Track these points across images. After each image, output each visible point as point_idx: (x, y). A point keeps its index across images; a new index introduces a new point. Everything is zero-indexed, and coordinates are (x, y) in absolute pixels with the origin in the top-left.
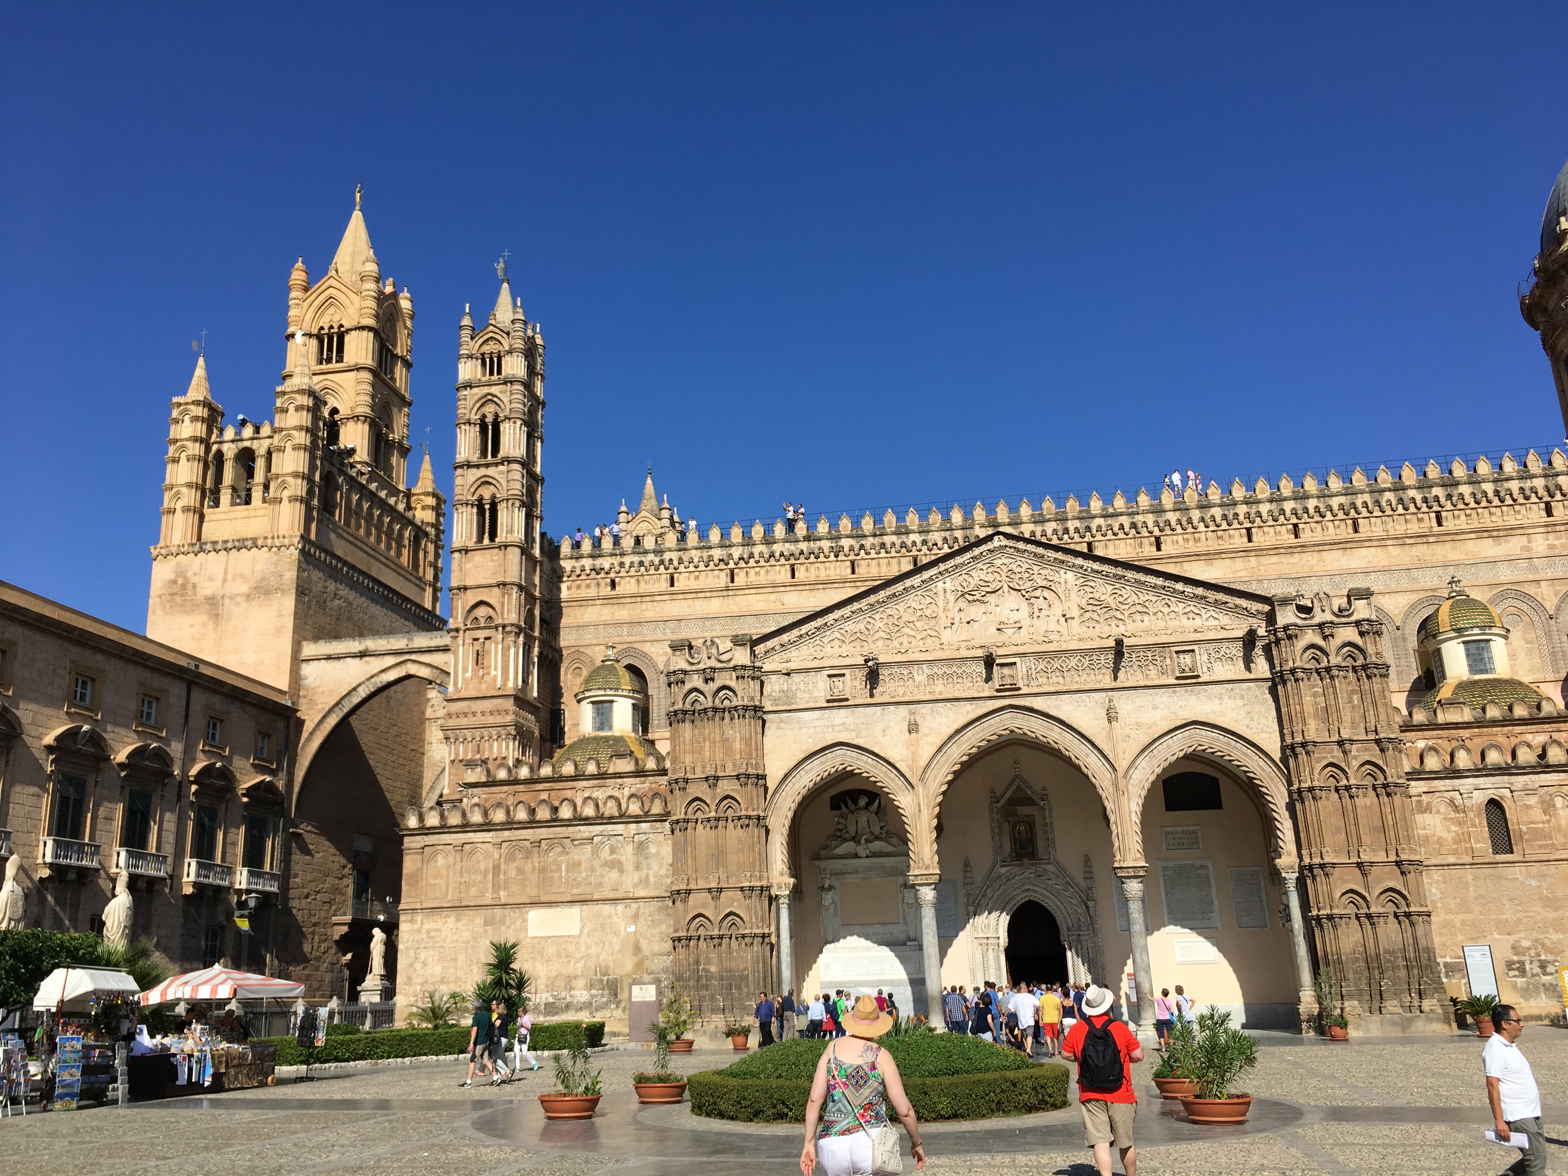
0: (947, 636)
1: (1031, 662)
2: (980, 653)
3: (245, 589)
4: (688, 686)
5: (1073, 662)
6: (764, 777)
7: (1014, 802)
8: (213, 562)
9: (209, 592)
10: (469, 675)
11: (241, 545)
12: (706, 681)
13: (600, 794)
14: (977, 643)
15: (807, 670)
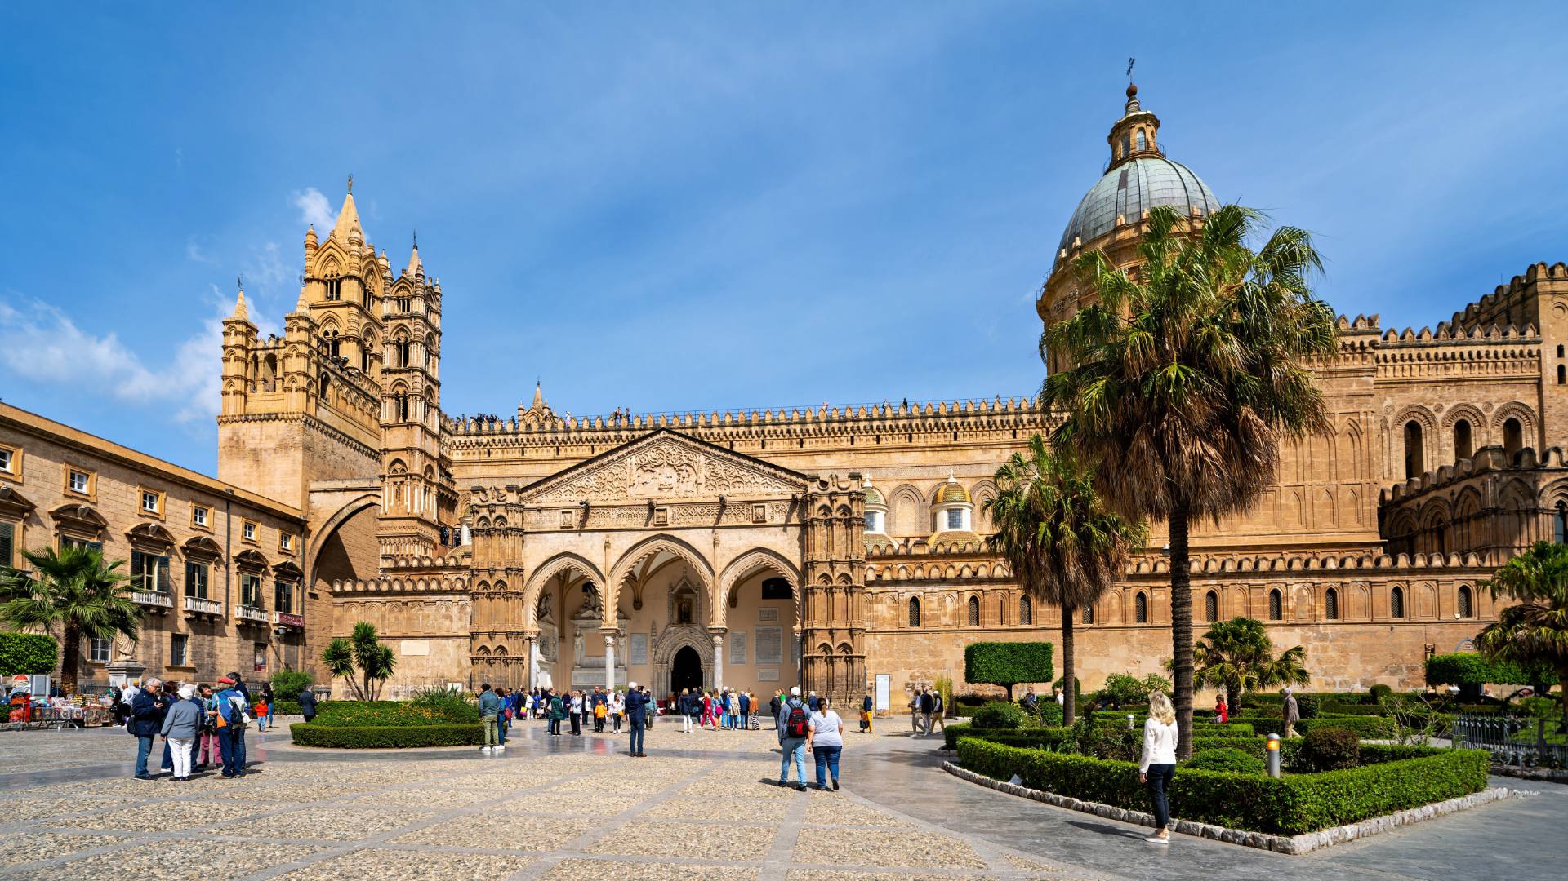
0: (630, 491)
1: (675, 509)
2: (646, 502)
3: (272, 445)
4: (480, 515)
5: (699, 510)
6: (522, 570)
7: (681, 591)
8: (253, 428)
9: (252, 447)
10: (392, 504)
11: (268, 417)
12: (490, 512)
13: (453, 577)
14: (647, 496)
15: (550, 509)
